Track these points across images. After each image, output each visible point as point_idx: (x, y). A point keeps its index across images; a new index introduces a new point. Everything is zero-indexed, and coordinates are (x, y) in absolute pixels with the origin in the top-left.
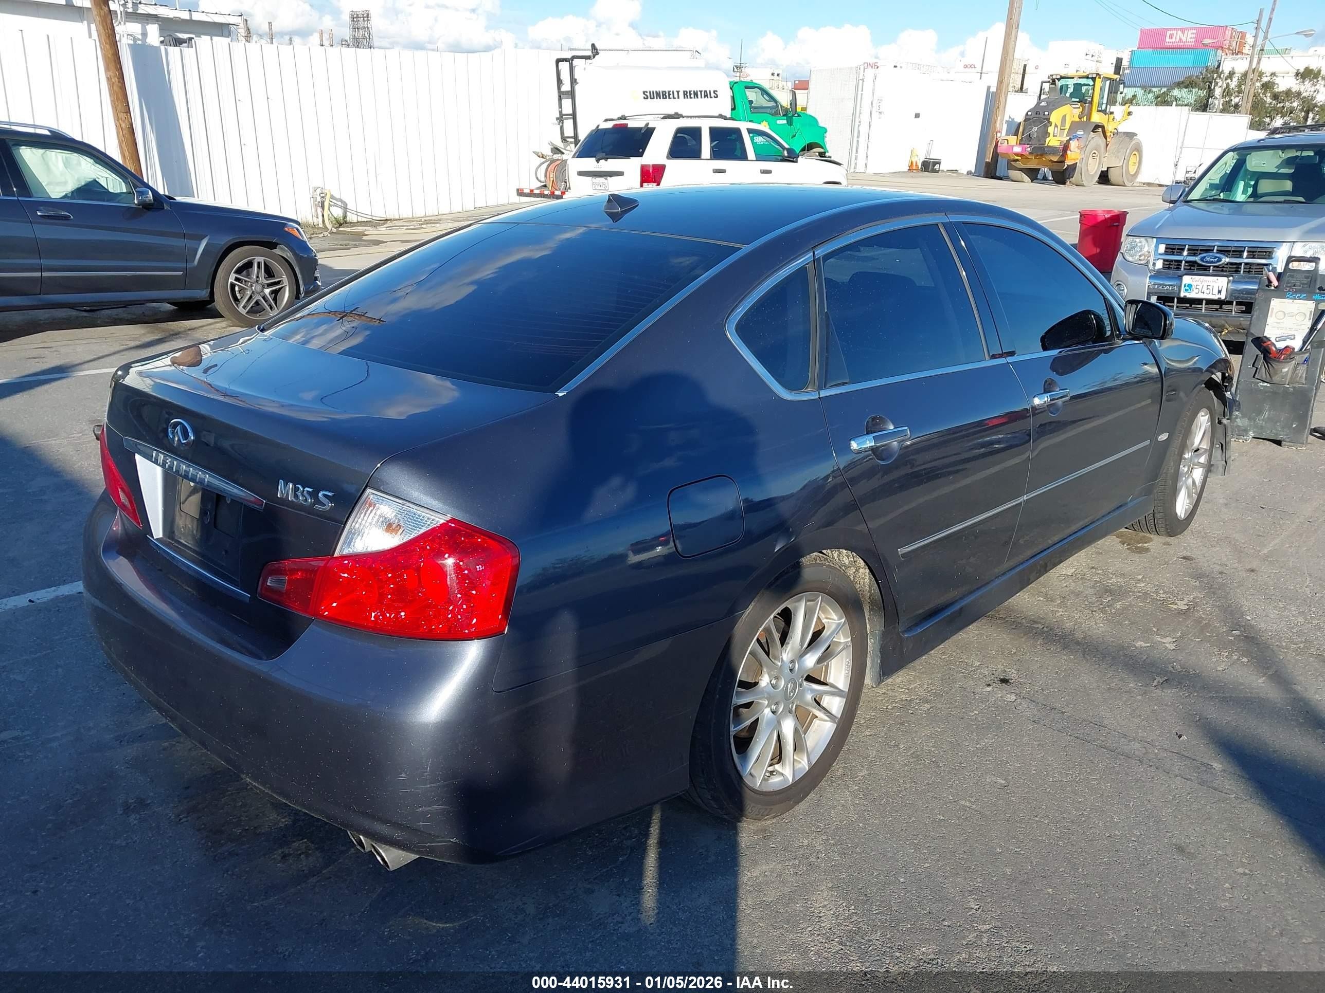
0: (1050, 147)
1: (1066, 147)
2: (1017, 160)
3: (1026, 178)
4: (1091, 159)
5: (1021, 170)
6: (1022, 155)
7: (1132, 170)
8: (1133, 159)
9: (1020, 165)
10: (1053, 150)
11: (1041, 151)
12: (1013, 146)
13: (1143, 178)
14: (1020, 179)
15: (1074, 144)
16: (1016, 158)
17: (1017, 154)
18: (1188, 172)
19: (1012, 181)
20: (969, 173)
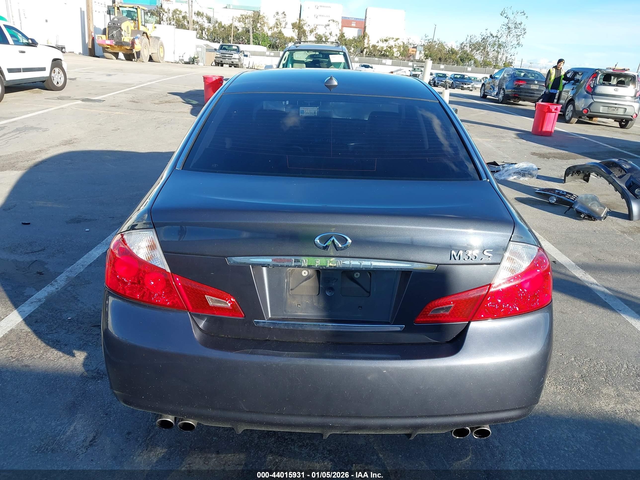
0: (124, 42)
1: (133, 43)
2: (108, 48)
3: (114, 58)
4: (144, 49)
5: (111, 53)
6: (110, 45)
7: (162, 55)
8: (161, 50)
9: (110, 50)
10: (127, 44)
11: (120, 44)
12: (105, 41)
13: (166, 59)
14: (111, 58)
15: (137, 41)
16: (108, 47)
17: (108, 45)
18: (180, 57)
19: (107, 58)
20: (80, 54)
